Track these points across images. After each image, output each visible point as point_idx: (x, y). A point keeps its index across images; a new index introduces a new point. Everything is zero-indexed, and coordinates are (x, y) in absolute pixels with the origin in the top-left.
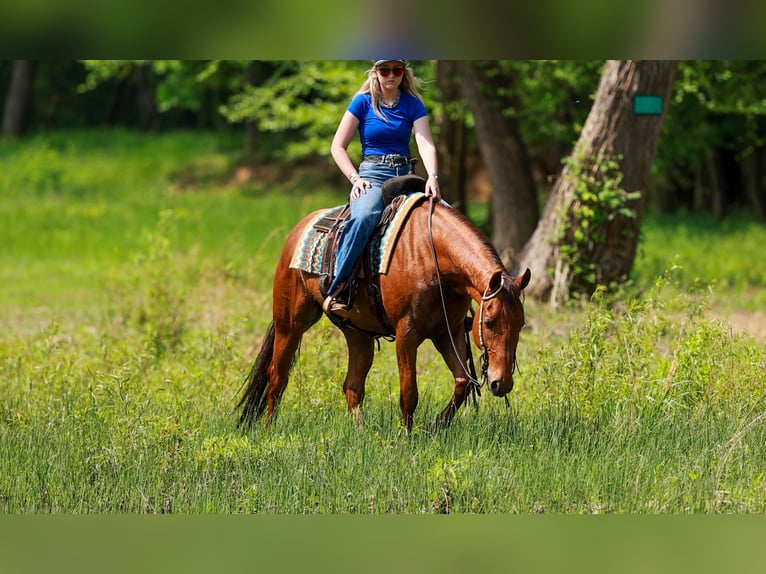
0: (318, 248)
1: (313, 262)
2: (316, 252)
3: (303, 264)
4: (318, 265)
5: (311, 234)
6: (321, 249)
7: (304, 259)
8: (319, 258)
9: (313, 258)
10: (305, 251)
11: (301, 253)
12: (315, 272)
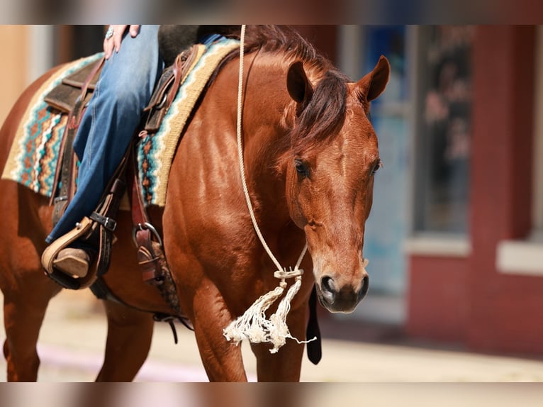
0: (50, 145)
1: (41, 172)
2: (45, 153)
3: (26, 174)
4: (49, 179)
5: (39, 114)
6: (55, 146)
7: (28, 163)
8: (52, 164)
9: (41, 165)
10: (30, 146)
11: (23, 151)
12: (44, 192)
